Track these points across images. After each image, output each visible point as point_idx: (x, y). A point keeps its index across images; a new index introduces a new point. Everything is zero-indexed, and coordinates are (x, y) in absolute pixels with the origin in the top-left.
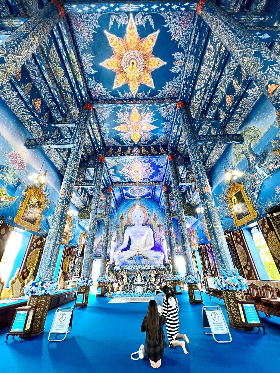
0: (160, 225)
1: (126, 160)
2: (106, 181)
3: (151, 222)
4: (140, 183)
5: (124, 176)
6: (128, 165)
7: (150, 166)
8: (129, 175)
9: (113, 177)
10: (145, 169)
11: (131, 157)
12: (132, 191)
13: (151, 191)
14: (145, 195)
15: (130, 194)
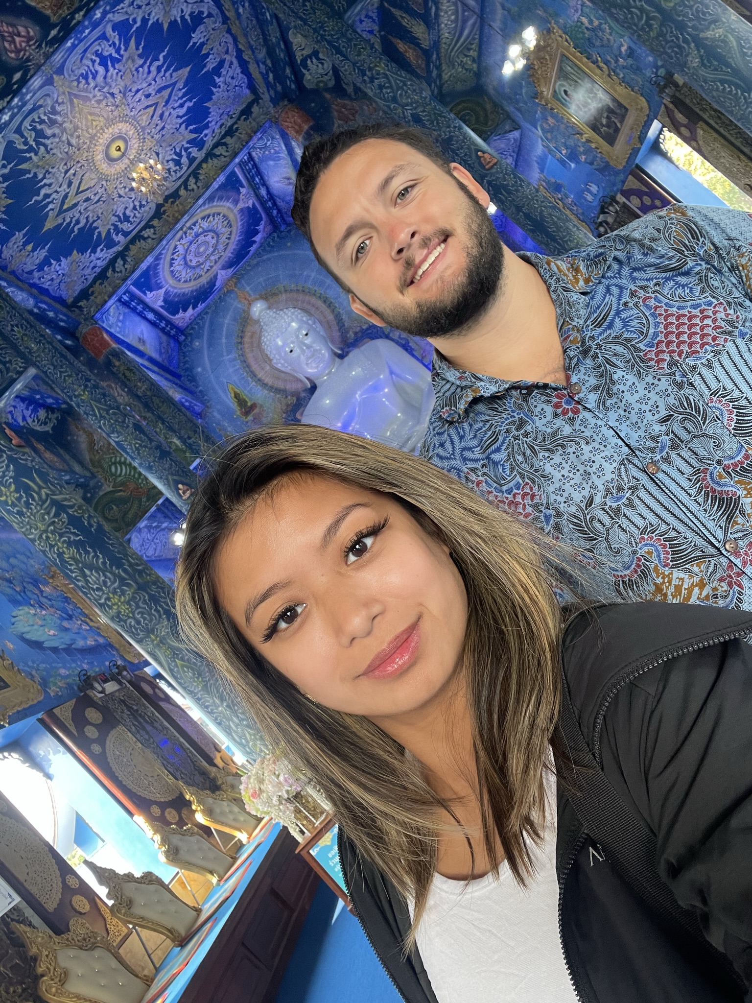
1: (18, 131)
4: (175, 195)
5: (88, 221)
6: (54, 154)
7: (146, 67)
8: (104, 202)
9: (49, 277)
10: (139, 101)
11: (27, 93)
12: (177, 268)
13: (248, 195)
14: (239, 236)
15: (183, 291)
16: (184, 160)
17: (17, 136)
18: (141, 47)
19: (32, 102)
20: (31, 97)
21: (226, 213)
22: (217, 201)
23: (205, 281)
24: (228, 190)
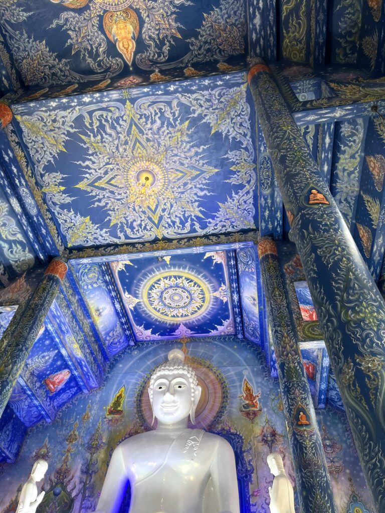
0: (274, 434)
1: (90, 113)
2: (35, 228)
3: (235, 420)
4: (170, 240)
5: (105, 206)
6: (105, 146)
7: (189, 145)
8: (122, 204)
9: (65, 218)
10: (175, 162)
11: (107, 96)
12: (153, 295)
13: (225, 293)
14: (207, 314)
15: (150, 314)
16: (188, 225)
17: (88, 117)
18: (191, 130)
19: (107, 104)
20: (108, 101)
21: (204, 290)
22: (202, 277)
23: (168, 322)
24: (212, 276)
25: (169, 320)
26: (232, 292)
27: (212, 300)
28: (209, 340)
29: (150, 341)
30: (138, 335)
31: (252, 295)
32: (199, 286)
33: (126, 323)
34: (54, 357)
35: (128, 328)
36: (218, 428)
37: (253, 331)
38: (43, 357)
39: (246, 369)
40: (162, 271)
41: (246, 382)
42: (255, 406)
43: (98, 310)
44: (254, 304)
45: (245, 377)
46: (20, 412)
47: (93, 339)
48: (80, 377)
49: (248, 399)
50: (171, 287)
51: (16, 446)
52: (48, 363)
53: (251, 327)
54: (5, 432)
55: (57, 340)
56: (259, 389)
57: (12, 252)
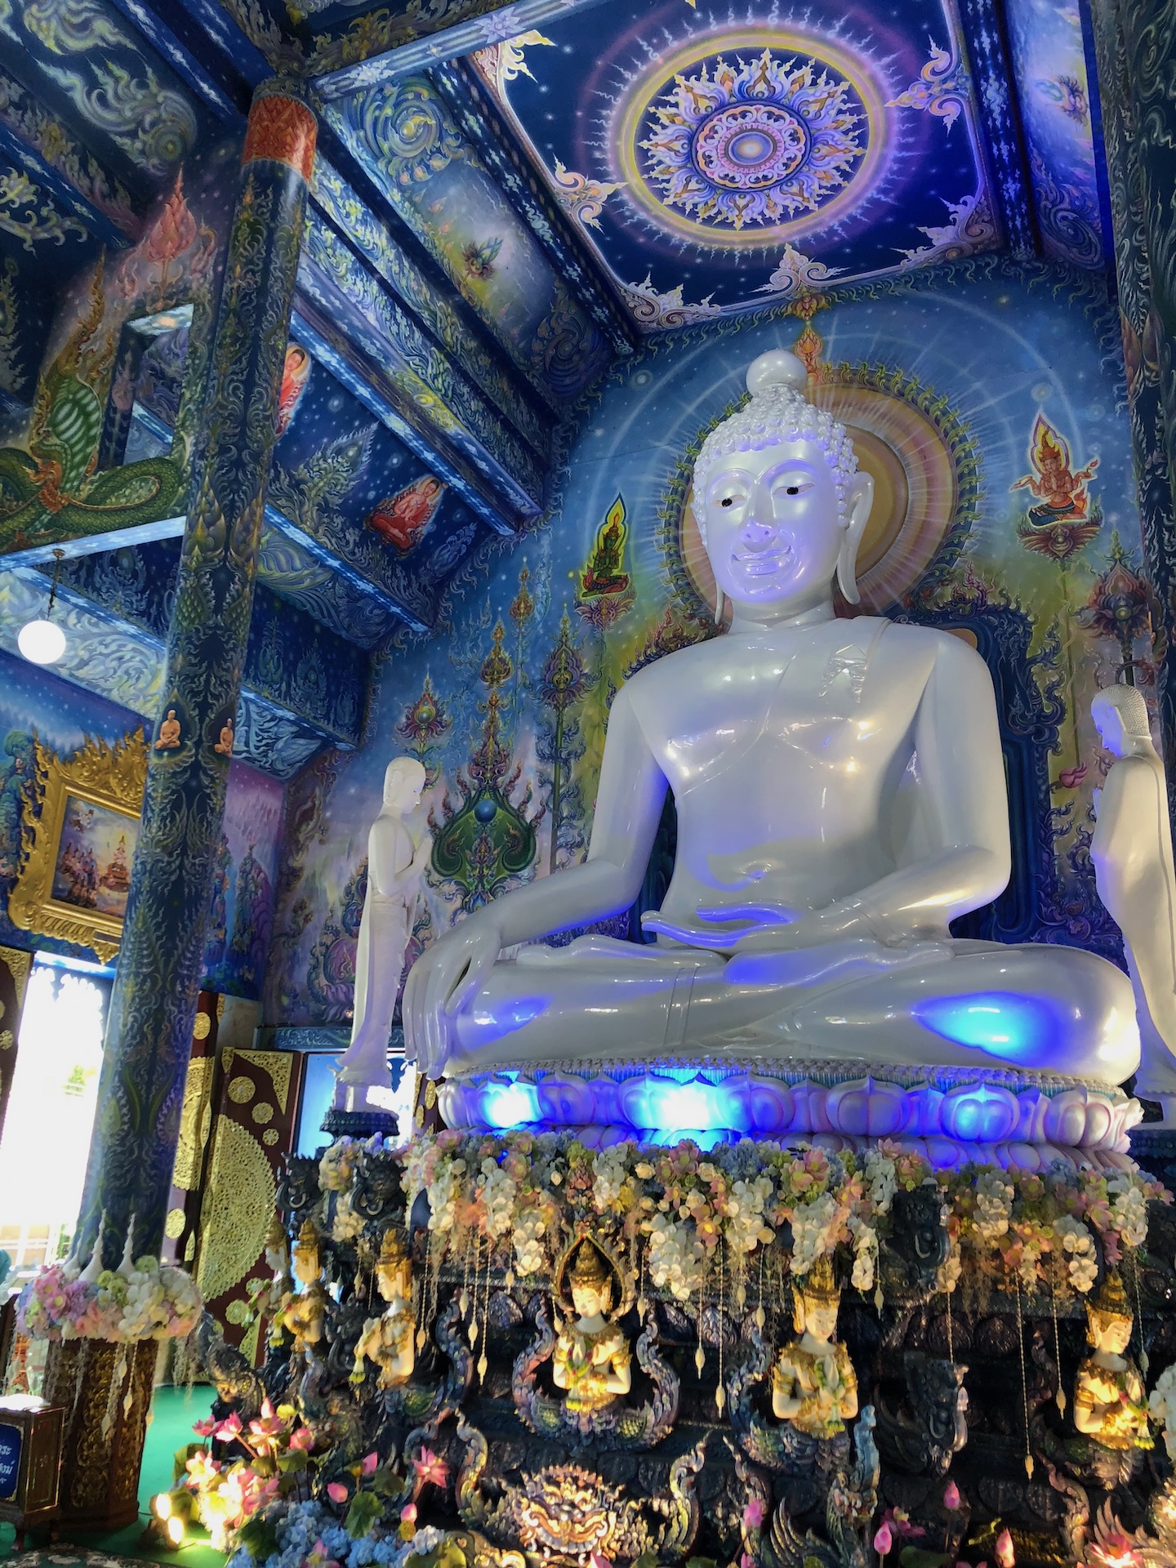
0: (1141, 596)
3: (1002, 565)
12: (660, 153)
13: (950, 85)
14: (881, 191)
15: (665, 230)
21: (859, 91)
22: (844, 31)
23: (738, 249)
24: (885, 20)
25: (737, 241)
26: (978, 76)
27: (896, 127)
28: (899, 291)
29: (685, 327)
30: (638, 314)
31: (1066, 72)
32: (835, 78)
33: (586, 281)
34: (373, 446)
35: (596, 297)
36: (942, 596)
37: (1074, 224)
38: (340, 451)
39: (1045, 380)
40: (674, 44)
41: (1042, 430)
42: (1072, 509)
43: (473, 254)
44: (1074, 112)
45: (1040, 412)
46: (330, 616)
47: (484, 360)
48: (477, 494)
49: (1048, 490)
50: (722, 107)
51: (348, 705)
52: (362, 468)
53: (1064, 211)
54: (306, 678)
55: (363, 391)
56: (1095, 448)
57: (102, 99)
